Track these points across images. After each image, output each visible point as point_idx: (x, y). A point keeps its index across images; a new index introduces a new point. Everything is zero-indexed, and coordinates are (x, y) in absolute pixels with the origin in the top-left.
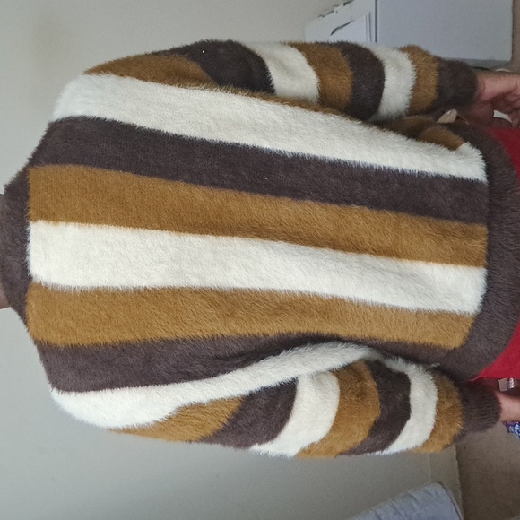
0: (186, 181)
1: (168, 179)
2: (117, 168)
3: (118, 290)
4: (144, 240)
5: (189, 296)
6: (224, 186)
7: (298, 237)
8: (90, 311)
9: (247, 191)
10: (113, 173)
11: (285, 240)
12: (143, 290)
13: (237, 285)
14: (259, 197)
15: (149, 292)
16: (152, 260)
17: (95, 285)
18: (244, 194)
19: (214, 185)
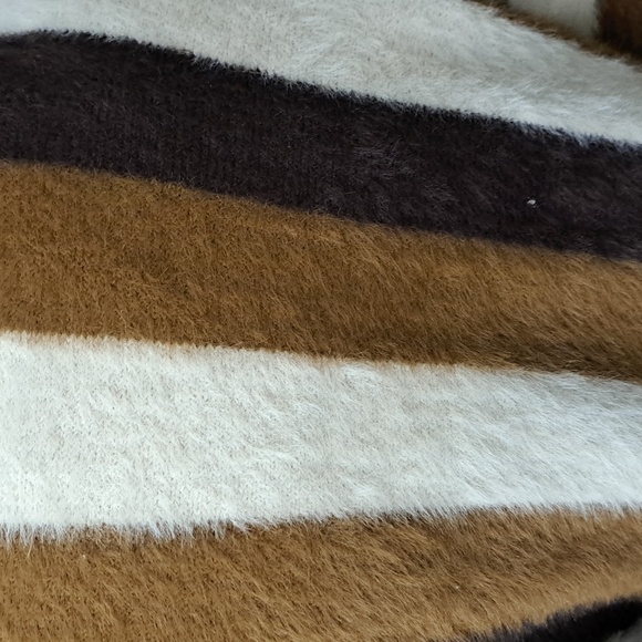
0: (333, 210)
1: (285, 203)
2: (143, 170)
3: (147, 535)
4: (221, 378)
5: (351, 543)
6: (428, 225)
7: (603, 359)
8: (63, 601)
9: (486, 235)
10: (131, 183)
11: (577, 368)
12: (220, 533)
13: (475, 499)
14: (515, 252)
15: (239, 535)
16: (247, 438)
17: (78, 520)
18: (478, 243)
19: (406, 222)
